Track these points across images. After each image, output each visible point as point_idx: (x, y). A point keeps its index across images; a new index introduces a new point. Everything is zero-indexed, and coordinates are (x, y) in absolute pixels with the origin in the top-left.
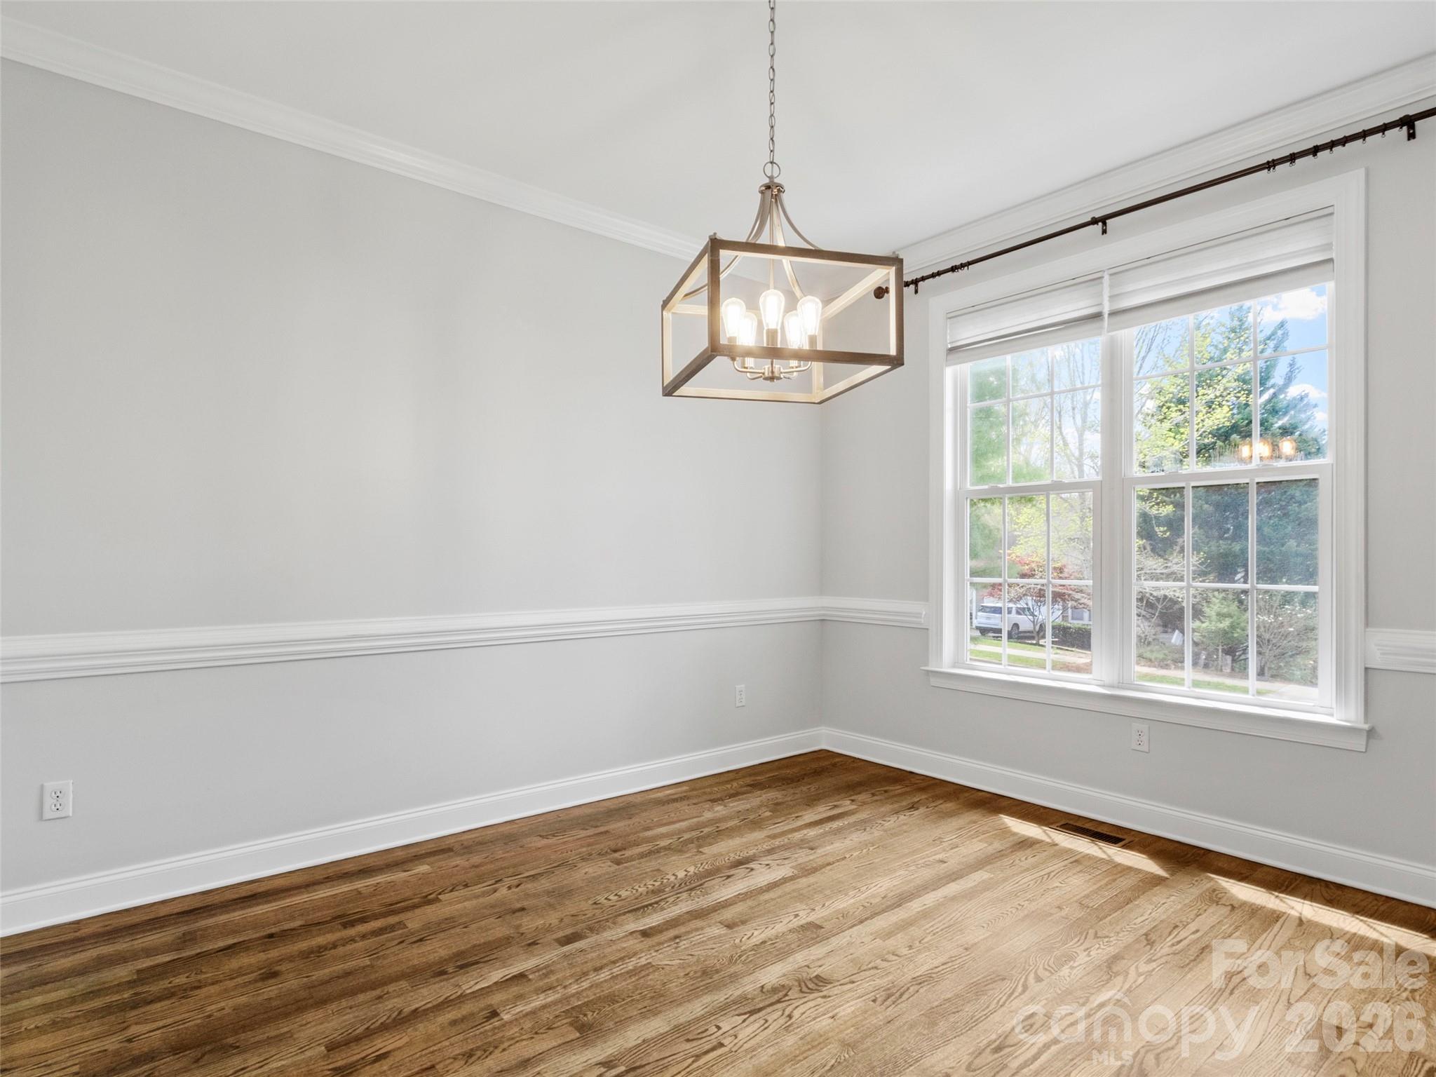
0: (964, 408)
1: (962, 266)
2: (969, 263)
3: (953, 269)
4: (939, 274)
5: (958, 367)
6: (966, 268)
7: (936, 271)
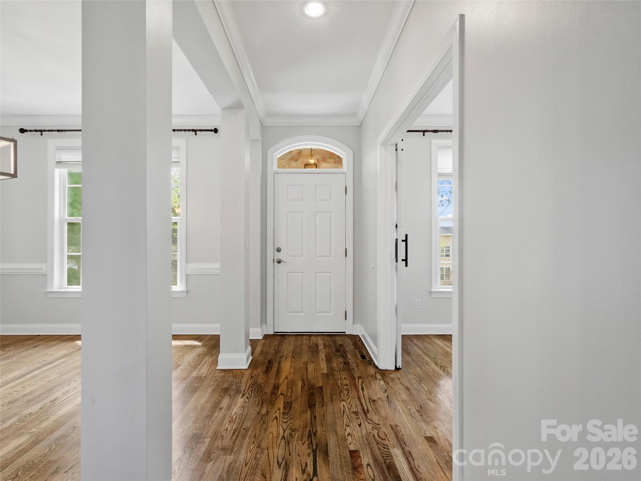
0: (64, 186)
1: (62, 131)
2: (65, 131)
3: (58, 131)
4: (52, 131)
5: (62, 169)
6: (64, 132)
7: (51, 129)
